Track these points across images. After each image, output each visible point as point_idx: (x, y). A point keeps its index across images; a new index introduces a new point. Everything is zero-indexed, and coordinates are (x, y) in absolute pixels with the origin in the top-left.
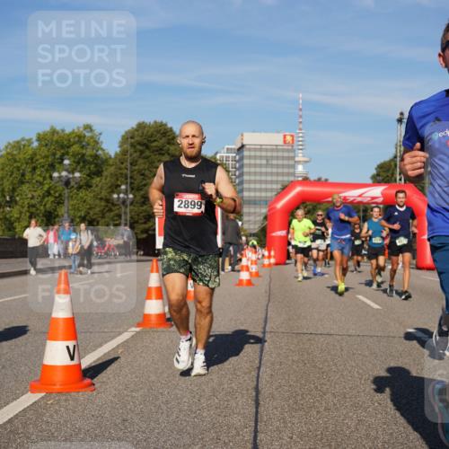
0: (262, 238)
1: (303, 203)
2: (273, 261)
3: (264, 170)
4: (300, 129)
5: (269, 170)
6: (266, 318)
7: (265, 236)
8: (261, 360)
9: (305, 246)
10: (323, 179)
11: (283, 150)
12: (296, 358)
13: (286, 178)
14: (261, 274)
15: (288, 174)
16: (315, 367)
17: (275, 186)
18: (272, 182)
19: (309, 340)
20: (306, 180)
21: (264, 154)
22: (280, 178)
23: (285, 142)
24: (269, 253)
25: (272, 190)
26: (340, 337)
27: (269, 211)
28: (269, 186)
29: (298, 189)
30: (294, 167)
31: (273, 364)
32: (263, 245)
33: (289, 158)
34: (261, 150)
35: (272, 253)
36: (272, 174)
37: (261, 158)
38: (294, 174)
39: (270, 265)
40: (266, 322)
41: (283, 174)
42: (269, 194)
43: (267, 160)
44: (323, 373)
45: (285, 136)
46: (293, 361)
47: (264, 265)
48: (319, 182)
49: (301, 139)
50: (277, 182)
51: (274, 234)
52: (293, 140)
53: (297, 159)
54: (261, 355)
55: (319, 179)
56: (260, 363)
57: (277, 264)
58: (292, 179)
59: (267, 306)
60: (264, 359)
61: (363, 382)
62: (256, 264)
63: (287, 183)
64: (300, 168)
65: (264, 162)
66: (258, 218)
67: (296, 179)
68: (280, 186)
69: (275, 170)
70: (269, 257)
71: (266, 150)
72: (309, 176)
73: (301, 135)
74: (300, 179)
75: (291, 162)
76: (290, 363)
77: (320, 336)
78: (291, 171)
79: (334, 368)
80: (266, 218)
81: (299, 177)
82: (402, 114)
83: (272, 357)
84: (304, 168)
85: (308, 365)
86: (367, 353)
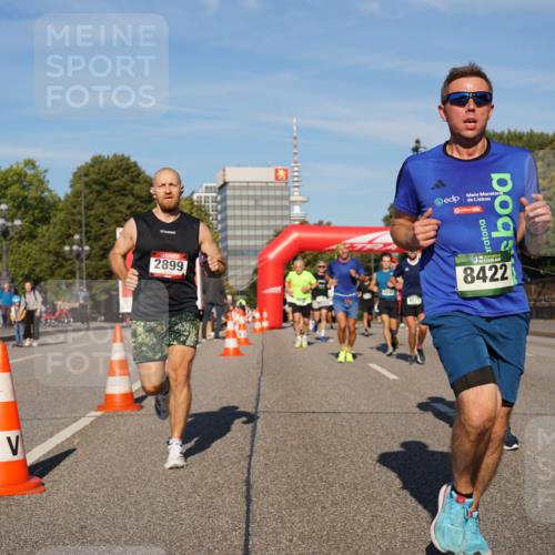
0: (252, 297)
1: (302, 252)
2: (265, 324)
3: (252, 213)
4: (296, 162)
5: (259, 213)
6: (259, 395)
7: (256, 294)
8: (252, 446)
9: (305, 304)
10: (325, 223)
11: (275, 188)
12: (295, 443)
13: (279, 223)
14: (251, 340)
15: (282, 218)
16: (319, 452)
17: (266, 233)
18: (262, 227)
19: (312, 420)
20: (304, 225)
21: (251, 193)
22: (272, 223)
23: (277, 177)
24: (261, 314)
25: (262, 237)
26: (349, 416)
27: (260, 262)
28: (259, 233)
29: (295, 235)
30: (288, 208)
31: (267, 451)
32: (253, 305)
33: (283, 198)
34: (248, 188)
35: (265, 315)
36: (262, 217)
37: (248, 197)
38: (289, 217)
39: (262, 329)
40: (258, 400)
41: (275, 218)
42: (259, 243)
43: (256, 201)
44: (329, 459)
45: (277, 171)
46: (292, 446)
47: (255, 330)
48: (320, 226)
49: (296, 174)
50: (269, 227)
51: (266, 292)
52: (287, 175)
53: (292, 199)
54: (253, 441)
55: (321, 223)
56: (252, 451)
57: (271, 328)
58: (286, 223)
59: (260, 380)
60: (257, 445)
62: (245, 328)
63: (280, 228)
64: (296, 210)
65: (252, 203)
66: (247, 273)
67: (293, 223)
68: (272, 232)
69: (265, 213)
70: (261, 320)
71: (255, 188)
72: (307, 219)
73: (296, 169)
74: (297, 223)
75: (286, 203)
76: (289, 449)
77: (324, 415)
78: (286, 213)
79: (342, 454)
80: (256, 271)
81: (295, 220)
82: (418, 142)
83: (266, 442)
84: (301, 210)
85: (311, 451)
86: (382, 434)
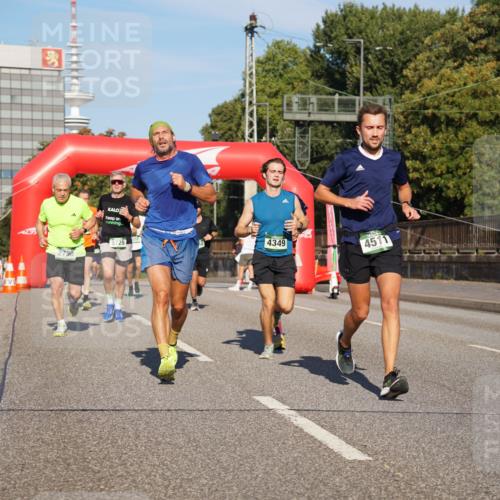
2: (22, 280)
3: (5, 114)
5: (17, 114)
7: (9, 236)
10: (116, 133)
11: (42, 79)
12: (52, 456)
13: (48, 131)
15: (53, 123)
16: (86, 469)
17: (27, 145)
18: (22, 137)
19: (80, 421)
20: (84, 136)
21: (5, 84)
22: (37, 130)
23: (45, 62)
24: (16, 266)
25: (22, 151)
26: (136, 415)
27: (15, 189)
28: (17, 144)
29: (69, 150)
30: (62, 109)
33: (53, 94)
35: (22, 266)
36: (22, 122)
37: (1, 91)
38: (64, 123)
39: (16, 288)
41: (42, 123)
42: (17, 159)
43: (12, 96)
44: (99, 480)
46: (47, 461)
48: (108, 138)
50: (32, 137)
51: (23, 232)
53: (68, 95)
55: (110, 133)
57: (28, 286)
58: (59, 131)
59: (6, 364)
61: (170, 492)
63: (48, 140)
64: (74, 113)
65: (6, 99)
67: (68, 131)
68: (37, 145)
69: (27, 115)
70: (16, 274)
71: (10, 77)
72: (90, 127)
74: (75, 132)
75: (59, 101)
76: (40, 465)
77: (99, 414)
78: (58, 116)
79: (121, 471)
80: (10, 202)
81: (72, 128)
82: (253, 18)
83: (7, 456)
84: (81, 114)
85: (74, 467)
86: (181, 441)
